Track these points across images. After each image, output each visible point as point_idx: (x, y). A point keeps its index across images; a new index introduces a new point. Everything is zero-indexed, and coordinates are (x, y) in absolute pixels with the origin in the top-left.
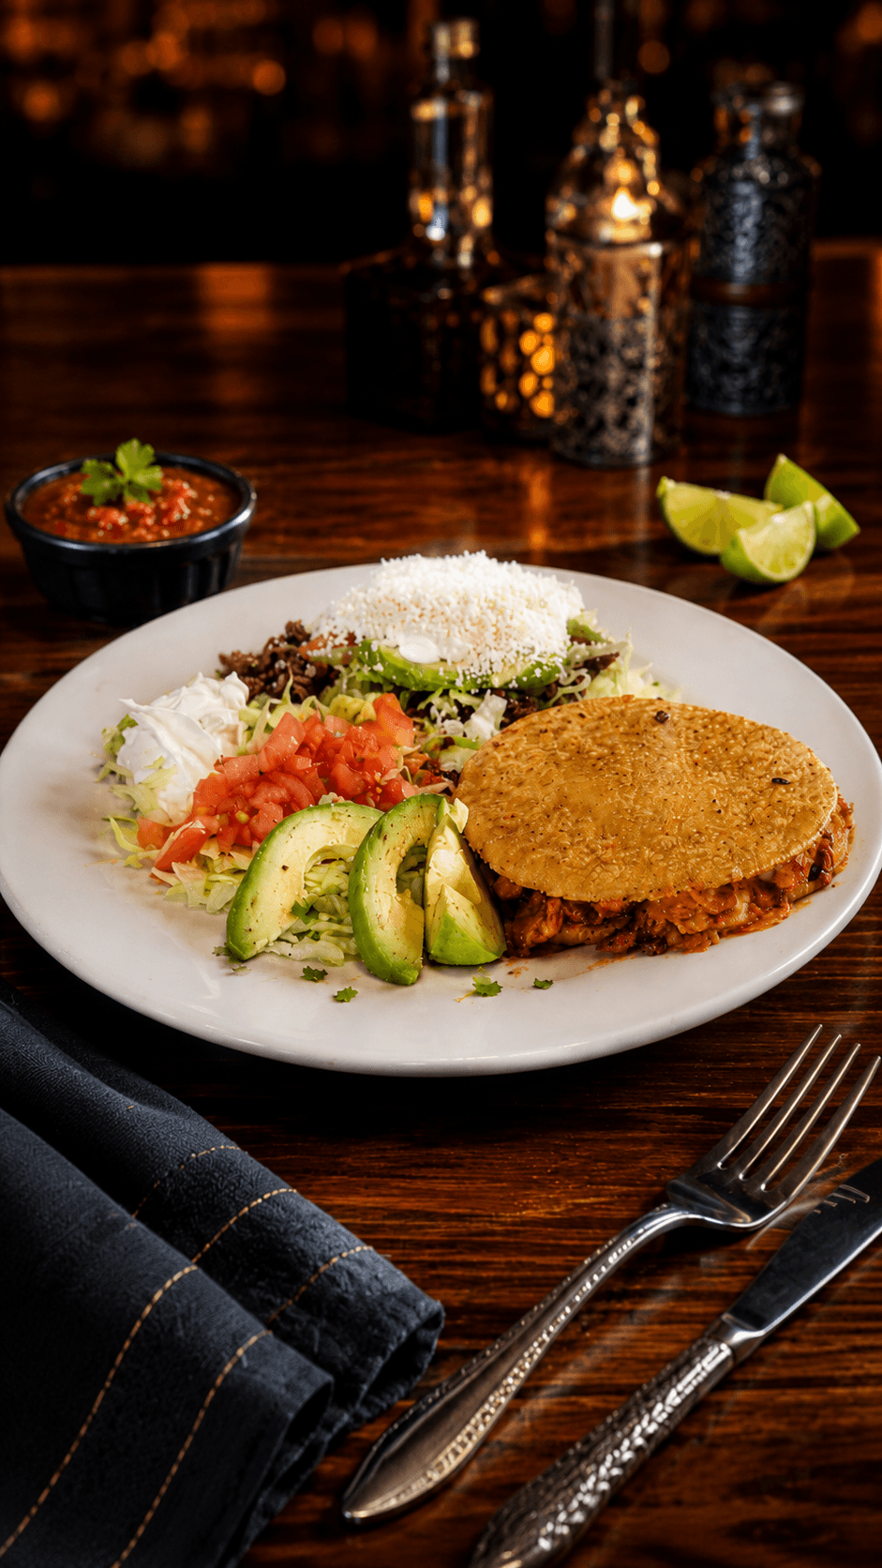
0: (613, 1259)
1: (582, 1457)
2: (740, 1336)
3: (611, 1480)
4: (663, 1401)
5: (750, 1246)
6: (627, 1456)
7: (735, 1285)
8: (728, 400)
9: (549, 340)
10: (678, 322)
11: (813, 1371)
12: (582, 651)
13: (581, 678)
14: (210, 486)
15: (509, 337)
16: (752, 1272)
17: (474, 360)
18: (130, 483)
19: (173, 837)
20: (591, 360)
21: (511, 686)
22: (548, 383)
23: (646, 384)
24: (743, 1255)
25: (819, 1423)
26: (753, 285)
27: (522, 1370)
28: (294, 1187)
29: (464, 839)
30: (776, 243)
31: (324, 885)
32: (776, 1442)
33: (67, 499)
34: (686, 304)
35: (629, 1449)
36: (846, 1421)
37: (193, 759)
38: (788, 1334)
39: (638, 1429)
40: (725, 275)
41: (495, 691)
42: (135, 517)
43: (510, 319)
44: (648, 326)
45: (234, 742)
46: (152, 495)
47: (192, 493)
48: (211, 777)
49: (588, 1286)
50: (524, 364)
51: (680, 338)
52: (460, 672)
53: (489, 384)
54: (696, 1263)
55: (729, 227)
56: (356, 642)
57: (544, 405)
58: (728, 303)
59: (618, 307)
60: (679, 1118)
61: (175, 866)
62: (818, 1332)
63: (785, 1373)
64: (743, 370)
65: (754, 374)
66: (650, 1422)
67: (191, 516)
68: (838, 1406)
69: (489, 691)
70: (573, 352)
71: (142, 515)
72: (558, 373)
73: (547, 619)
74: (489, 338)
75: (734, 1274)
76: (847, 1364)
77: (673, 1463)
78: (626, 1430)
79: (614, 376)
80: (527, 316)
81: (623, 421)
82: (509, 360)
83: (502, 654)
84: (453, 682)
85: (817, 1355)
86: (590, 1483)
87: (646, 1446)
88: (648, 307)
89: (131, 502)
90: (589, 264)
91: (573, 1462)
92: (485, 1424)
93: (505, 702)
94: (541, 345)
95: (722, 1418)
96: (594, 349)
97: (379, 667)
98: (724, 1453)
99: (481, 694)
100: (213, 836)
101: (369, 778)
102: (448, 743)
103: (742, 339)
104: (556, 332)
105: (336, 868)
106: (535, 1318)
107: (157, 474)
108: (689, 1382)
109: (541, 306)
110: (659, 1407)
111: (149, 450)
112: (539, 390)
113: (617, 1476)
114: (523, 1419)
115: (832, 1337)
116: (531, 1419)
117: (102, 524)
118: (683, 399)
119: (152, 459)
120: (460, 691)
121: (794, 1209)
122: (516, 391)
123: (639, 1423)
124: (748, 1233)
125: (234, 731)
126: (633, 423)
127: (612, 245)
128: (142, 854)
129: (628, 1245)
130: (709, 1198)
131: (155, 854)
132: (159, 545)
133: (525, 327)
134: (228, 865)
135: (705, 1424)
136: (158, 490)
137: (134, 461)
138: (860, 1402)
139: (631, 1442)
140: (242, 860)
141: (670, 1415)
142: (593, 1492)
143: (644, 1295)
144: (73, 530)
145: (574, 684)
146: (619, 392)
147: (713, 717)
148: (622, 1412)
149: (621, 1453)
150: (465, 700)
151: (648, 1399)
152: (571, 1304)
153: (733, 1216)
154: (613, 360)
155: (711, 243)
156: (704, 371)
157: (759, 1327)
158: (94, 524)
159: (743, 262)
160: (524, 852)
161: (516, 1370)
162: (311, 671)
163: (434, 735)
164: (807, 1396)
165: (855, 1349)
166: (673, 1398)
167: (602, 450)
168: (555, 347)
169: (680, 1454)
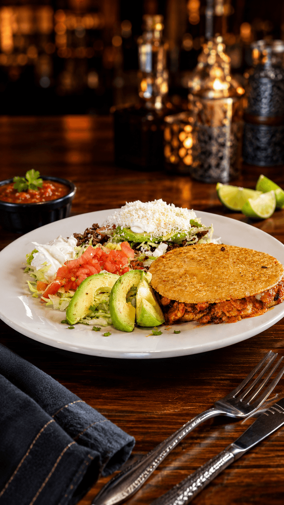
0: (194, 425)
1: (178, 489)
2: (237, 451)
3: (189, 497)
4: (208, 471)
5: (243, 423)
6: (195, 489)
7: (236, 435)
8: (259, 160)
9: (190, 135)
10: (239, 129)
11: (262, 463)
12: (195, 230)
13: (195, 239)
14: (60, 186)
15: (175, 134)
16: (242, 431)
17: (162, 143)
18: (31, 184)
19: (49, 286)
20: (205, 142)
21: (169, 240)
22: (190, 152)
23: (227, 152)
24: (240, 426)
25: (264, 479)
26: (269, 117)
27: (158, 460)
28: (83, 400)
29: (150, 285)
30: (278, 101)
31: (101, 300)
32: (248, 485)
33: (8, 191)
34: (242, 123)
35: (195, 486)
36: (274, 479)
37: (57, 262)
38: (254, 451)
39: (199, 480)
40: (257, 113)
41: (164, 242)
42: (33, 196)
43: (176, 128)
44: (227, 130)
45: (72, 257)
46: (39, 189)
47: (53, 188)
48: (63, 267)
49: (184, 433)
50: (181, 145)
51: (239, 135)
52: (151, 236)
53: (167, 152)
54: (224, 428)
55: (259, 95)
56: (116, 227)
57: (188, 160)
58: (259, 124)
59: (216, 123)
60: (222, 382)
61: (49, 296)
62: (265, 450)
63: (253, 463)
64: (265, 149)
65: (269, 151)
66: (203, 477)
67: (52, 195)
68: (271, 474)
69: (161, 242)
70: (199, 140)
71: (36, 195)
72: (193, 148)
73: (183, 219)
74: (167, 135)
75: (236, 432)
76: (275, 461)
77: (211, 492)
78: (195, 480)
79: (214, 148)
80: (182, 126)
81: (218, 166)
82: (175, 143)
83: (166, 230)
84: (149, 239)
85: (265, 458)
86: (181, 497)
87: (201, 485)
88: (227, 122)
89: (31, 191)
90: (205, 106)
91: (176, 490)
92: (144, 477)
93: (167, 245)
94: (187, 137)
95: (229, 478)
96: (207, 138)
97: (123, 234)
98: (230, 489)
99: (159, 243)
100: (63, 286)
101: (118, 266)
102: (146, 258)
103: (264, 138)
104: (193, 132)
105: (105, 295)
106: (164, 444)
107: (41, 181)
108: (218, 465)
109: (187, 123)
110: (207, 473)
111: (38, 173)
112: (187, 154)
113: (191, 496)
114: (159, 477)
115: (269, 452)
116: (162, 477)
117: (20, 198)
118: (241, 160)
119: (39, 176)
120: (151, 242)
121: (259, 411)
122: (178, 155)
123: (199, 478)
124: (242, 419)
125: (72, 253)
126: (222, 167)
127: (214, 99)
128: (38, 292)
129: (199, 421)
130: (229, 407)
131: (43, 292)
132: (40, 203)
133: (181, 130)
134: (67, 294)
135: (223, 479)
136: (41, 187)
137: (32, 177)
138: (279, 473)
139: (196, 484)
140: (72, 293)
141: (211, 476)
142: (182, 500)
143: (205, 438)
144: (10, 200)
145: (192, 240)
146: (217, 154)
147: (241, 250)
148: (194, 475)
149: (193, 488)
150: (154, 245)
151: (203, 471)
152: (178, 439)
153: (238, 413)
154: (214, 142)
155: (252, 101)
156: (250, 150)
157: (245, 448)
158: (18, 198)
159: (265, 108)
160: (171, 288)
161: (156, 460)
162: (100, 237)
163: (142, 256)
164: (260, 471)
165: (278, 456)
166: (212, 470)
167: (210, 177)
168: (193, 138)
169: (214, 489)
